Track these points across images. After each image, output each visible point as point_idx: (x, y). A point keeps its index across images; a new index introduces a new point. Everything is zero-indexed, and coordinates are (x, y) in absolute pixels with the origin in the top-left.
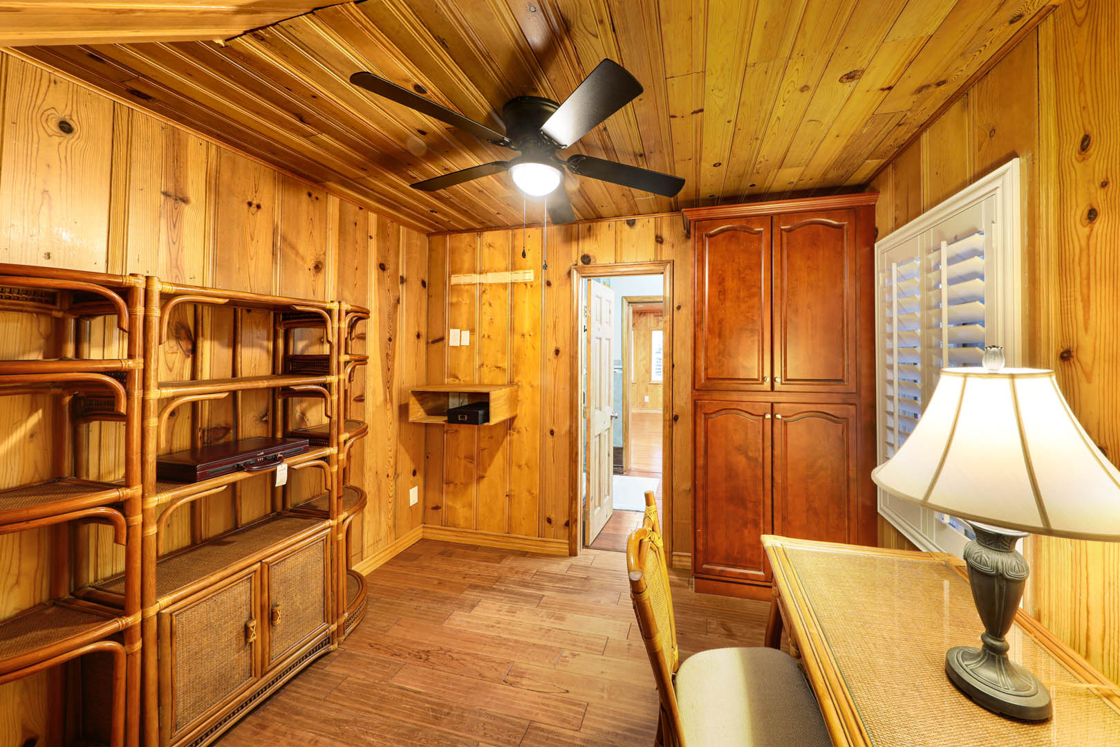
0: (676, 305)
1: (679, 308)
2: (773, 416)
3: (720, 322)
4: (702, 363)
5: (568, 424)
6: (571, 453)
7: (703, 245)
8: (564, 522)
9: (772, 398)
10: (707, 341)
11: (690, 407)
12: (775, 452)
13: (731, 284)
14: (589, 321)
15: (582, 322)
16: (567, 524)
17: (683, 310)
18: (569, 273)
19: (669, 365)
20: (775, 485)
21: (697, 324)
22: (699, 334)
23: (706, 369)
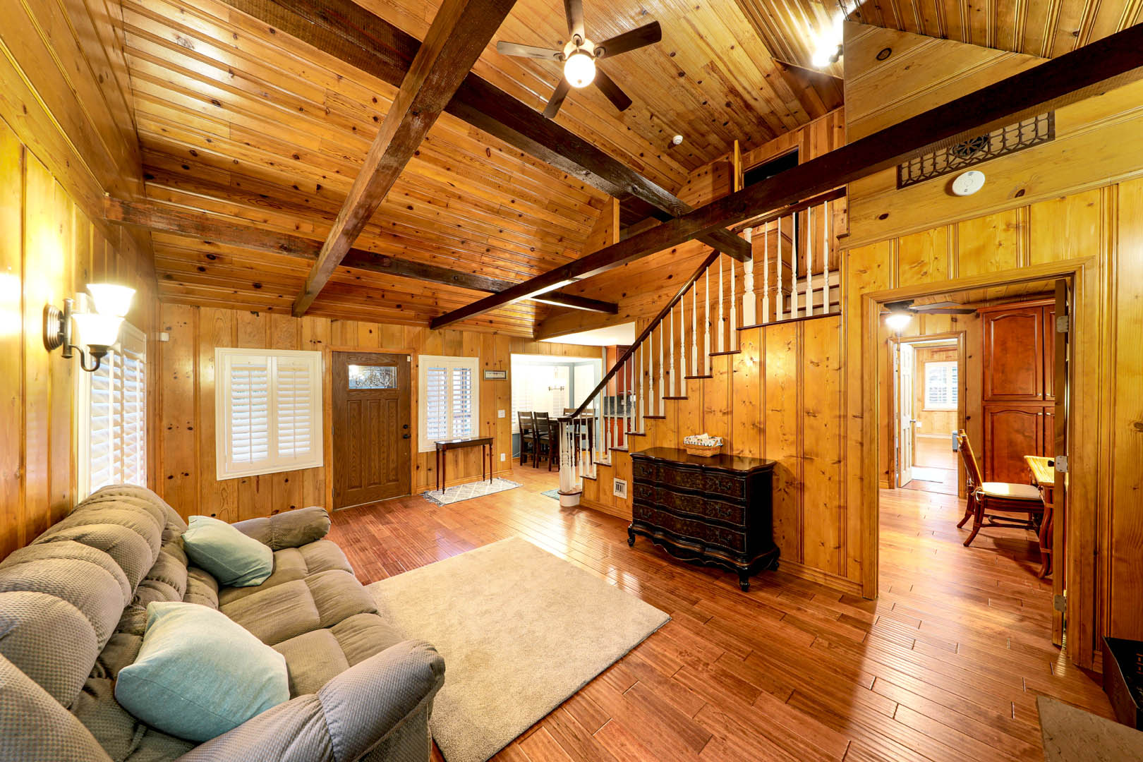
0: (968, 356)
1: (970, 357)
2: (1044, 414)
3: (1003, 365)
4: (989, 387)
5: (887, 421)
6: (889, 435)
7: (990, 325)
8: (885, 471)
9: (1044, 404)
10: (993, 376)
11: (980, 411)
12: (1046, 433)
13: (1010, 344)
14: (899, 365)
15: (896, 368)
16: (887, 473)
17: (973, 358)
18: (887, 342)
19: (963, 389)
20: (1046, 450)
21: (985, 367)
22: (986, 371)
23: (992, 390)
